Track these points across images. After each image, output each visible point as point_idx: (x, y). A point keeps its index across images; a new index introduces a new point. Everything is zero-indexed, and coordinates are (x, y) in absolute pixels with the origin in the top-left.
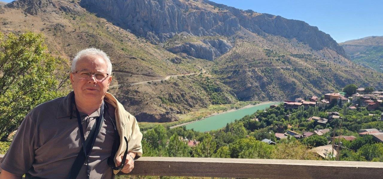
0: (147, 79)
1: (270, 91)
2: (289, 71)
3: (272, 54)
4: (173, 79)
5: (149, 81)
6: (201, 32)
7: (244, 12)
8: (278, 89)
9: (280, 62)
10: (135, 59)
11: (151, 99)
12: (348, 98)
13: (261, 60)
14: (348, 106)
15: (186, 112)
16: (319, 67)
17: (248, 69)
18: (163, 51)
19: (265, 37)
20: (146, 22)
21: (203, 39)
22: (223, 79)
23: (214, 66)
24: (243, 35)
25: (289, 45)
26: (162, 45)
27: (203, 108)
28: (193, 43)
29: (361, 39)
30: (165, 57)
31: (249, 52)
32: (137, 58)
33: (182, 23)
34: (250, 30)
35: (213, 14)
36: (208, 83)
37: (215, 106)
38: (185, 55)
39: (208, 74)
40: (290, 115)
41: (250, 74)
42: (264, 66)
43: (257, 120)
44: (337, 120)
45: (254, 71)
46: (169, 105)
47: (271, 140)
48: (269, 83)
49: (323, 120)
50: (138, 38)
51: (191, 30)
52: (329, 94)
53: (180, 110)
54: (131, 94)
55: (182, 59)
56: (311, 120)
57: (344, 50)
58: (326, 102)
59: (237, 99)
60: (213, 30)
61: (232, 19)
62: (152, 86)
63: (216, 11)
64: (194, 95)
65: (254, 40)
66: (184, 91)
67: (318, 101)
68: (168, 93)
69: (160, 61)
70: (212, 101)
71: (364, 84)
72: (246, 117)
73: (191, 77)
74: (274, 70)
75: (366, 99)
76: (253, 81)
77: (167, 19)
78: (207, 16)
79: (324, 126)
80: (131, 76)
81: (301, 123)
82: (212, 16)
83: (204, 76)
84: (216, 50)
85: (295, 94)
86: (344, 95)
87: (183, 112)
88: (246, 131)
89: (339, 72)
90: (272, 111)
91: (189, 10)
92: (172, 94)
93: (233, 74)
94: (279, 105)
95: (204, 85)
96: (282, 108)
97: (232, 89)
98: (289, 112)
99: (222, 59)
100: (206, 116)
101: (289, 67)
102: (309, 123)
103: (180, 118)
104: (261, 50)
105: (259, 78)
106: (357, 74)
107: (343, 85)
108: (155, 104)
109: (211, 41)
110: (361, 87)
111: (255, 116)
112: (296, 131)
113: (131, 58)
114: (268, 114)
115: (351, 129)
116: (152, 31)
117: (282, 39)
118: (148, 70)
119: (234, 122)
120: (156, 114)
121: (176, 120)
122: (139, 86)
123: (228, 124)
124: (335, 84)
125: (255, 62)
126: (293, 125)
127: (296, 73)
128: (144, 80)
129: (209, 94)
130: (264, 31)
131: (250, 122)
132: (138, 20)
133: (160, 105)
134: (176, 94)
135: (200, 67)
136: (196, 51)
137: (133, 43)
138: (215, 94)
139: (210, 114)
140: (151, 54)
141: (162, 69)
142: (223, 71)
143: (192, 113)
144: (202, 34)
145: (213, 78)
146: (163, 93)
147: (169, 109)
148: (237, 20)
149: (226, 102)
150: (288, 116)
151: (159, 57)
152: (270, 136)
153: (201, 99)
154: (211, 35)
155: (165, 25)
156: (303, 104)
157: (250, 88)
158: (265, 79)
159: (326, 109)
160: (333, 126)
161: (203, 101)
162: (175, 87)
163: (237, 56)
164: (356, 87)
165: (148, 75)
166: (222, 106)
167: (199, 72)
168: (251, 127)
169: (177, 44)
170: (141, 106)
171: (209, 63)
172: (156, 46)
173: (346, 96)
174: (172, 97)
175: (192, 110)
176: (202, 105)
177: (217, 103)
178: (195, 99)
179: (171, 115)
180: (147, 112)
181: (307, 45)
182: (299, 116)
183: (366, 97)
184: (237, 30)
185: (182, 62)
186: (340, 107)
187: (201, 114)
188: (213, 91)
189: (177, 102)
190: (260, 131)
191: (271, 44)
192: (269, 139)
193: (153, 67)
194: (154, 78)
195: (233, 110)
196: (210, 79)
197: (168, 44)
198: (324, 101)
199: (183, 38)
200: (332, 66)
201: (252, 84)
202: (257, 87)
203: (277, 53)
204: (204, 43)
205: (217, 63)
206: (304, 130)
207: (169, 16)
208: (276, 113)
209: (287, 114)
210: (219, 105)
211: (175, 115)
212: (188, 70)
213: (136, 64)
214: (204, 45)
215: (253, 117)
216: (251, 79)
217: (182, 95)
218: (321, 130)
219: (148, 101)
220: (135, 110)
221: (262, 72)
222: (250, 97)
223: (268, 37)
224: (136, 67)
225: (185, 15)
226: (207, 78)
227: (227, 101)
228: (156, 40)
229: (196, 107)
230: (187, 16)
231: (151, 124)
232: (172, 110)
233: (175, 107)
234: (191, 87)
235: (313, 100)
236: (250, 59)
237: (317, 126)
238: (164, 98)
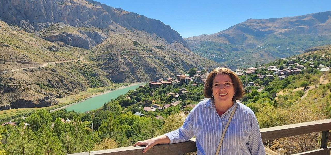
0: (23, 66)
1: (138, 74)
2: (152, 59)
3: (138, 45)
4: (51, 65)
5: (25, 68)
6: (78, 24)
7: (114, 10)
8: (144, 73)
9: (145, 51)
10: (8, 46)
11: (28, 85)
12: (191, 78)
13: (130, 50)
14: (192, 83)
15: (65, 96)
16: (172, 56)
17: (120, 57)
18: (39, 39)
19: (132, 31)
20: (19, 11)
21: (80, 29)
22: (99, 65)
23: (91, 54)
24: (115, 29)
25: (151, 38)
26: (38, 34)
27: (82, 91)
28: (69, 33)
29: (198, 36)
30: (41, 45)
31: (120, 43)
32: (10, 45)
33: (58, 14)
34: (120, 25)
35: (88, 9)
36: (86, 69)
37: (93, 89)
38: (62, 43)
39: (86, 61)
40: (154, 92)
41: (122, 61)
42: (133, 55)
43: (129, 98)
44: (185, 94)
45: (125, 58)
46: (48, 90)
47: (141, 113)
48: (137, 68)
49: (176, 95)
50: (11, 25)
51: (67, 22)
52: (179, 76)
53: (59, 94)
54: (5, 82)
55: (60, 47)
56: (168, 95)
57: (187, 44)
58: (177, 81)
59: (112, 82)
60: (89, 22)
61: (105, 15)
62: (28, 73)
63: (90, 6)
64: (73, 80)
65: (124, 33)
66: (62, 77)
67: (172, 81)
68: (46, 79)
69: (36, 49)
70: (90, 85)
71: (200, 68)
72: (120, 96)
73: (69, 63)
74: (140, 58)
75: (202, 78)
76: (125, 67)
77: (42, 9)
78: (82, 10)
79: (177, 99)
80: (4, 63)
81: (162, 98)
82: (87, 11)
83: (82, 62)
84: (92, 40)
85: (156, 76)
86: (189, 76)
87: (63, 96)
88: (121, 108)
89: (185, 60)
90: (140, 90)
91: (65, 3)
92: (50, 80)
93: (108, 61)
94: (145, 85)
95: (82, 70)
96: (148, 88)
97: (108, 74)
98: (153, 91)
99: (98, 48)
100: (86, 98)
101: (151, 56)
102: (167, 97)
103: (60, 102)
104: (130, 41)
105: (129, 64)
106: (196, 61)
107: (188, 69)
108: (32, 90)
109: (87, 32)
110: (198, 70)
111: (128, 95)
112: (158, 104)
113: (3, 46)
114: (137, 93)
115: (194, 100)
116: (26, 20)
117: (145, 34)
118: (23, 57)
119: (110, 101)
120: (34, 100)
121: (56, 104)
122: (13, 73)
123: (105, 104)
124: (183, 68)
125: (125, 51)
126: (156, 100)
127: (157, 60)
128: (18, 67)
129: (87, 79)
130: (132, 26)
131: (124, 101)
132: (9, 8)
133: (38, 91)
134: (54, 80)
135: (77, 54)
136: (73, 40)
137: (5, 31)
138: (92, 79)
139: (89, 96)
140: (26, 42)
141: (38, 56)
142: (99, 59)
143: (72, 96)
144: (78, 26)
145: (90, 64)
146: (41, 79)
147: (48, 94)
148: (110, 16)
149: (102, 85)
150: (152, 93)
151: (35, 45)
152: (140, 110)
153: (80, 83)
154: (87, 27)
155: (40, 15)
156: (162, 84)
157: (123, 72)
158: (134, 65)
159: (178, 87)
160: (183, 98)
161: (82, 85)
162: (53, 73)
163: (111, 46)
164: (196, 70)
165: (24, 62)
166: (99, 89)
167: (77, 59)
168: (125, 104)
169: (53, 33)
170: (17, 93)
171: (86, 51)
172: (32, 34)
173: (190, 77)
174: (50, 82)
175: (71, 93)
176: (81, 88)
177: (95, 87)
178: (74, 84)
179: (51, 100)
180: (24, 98)
181: (164, 39)
182: (160, 93)
183: (202, 77)
184: (109, 24)
185: (60, 50)
186: (187, 85)
187: (80, 96)
188: (91, 76)
189: (56, 87)
190: (132, 106)
191: (138, 37)
192: (139, 112)
193: (29, 54)
194: (30, 65)
195: (109, 92)
196: (87, 65)
197: (44, 32)
198: (176, 80)
199: (59, 28)
200: (180, 55)
201: (124, 69)
202: (128, 71)
203: (142, 44)
204: (81, 33)
205: (93, 52)
206: (164, 103)
207: (44, 7)
208: (143, 92)
209: (151, 92)
210: (97, 88)
211: (54, 99)
212: (66, 57)
213: (9, 52)
214: (81, 36)
215: (126, 96)
216: (123, 65)
217: (61, 81)
218: (175, 102)
219: (25, 88)
220: (10, 97)
221: (132, 59)
222: (123, 80)
223: (135, 32)
224: (9, 54)
225: (60, 7)
226: (85, 65)
227: (104, 84)
228: (31, 28)
229: (75, 91)
230: (63, 8)
231: (30, 110)
232: (51, 95)
233: (54, 92)
234: (70, 73)
235: (169, 81)
236: (121, 49)
237: (173, 99)
238: (42, 84)
